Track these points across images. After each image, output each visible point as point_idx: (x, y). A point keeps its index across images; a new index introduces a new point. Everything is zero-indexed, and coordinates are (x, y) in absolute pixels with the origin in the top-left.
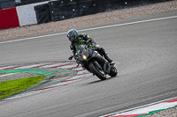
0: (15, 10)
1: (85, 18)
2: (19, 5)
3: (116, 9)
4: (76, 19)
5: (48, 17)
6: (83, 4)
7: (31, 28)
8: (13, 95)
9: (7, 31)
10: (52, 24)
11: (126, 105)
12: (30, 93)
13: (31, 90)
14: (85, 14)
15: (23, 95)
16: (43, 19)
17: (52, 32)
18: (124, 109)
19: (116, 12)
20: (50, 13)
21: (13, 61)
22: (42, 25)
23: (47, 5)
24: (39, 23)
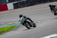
0: (7, 5)
1: (29, 7)
2: (8, 3)
3: (39, 4)
4: (26, 8)
5: (17, 7)
6: (28, 3)
7: (12, 10)
8: (6, 32)
9: (4, 12)
10: (18, 9)
11: (42, 35)
12: (12, 32)
13: (12, 30)
14: (29, 6)
15: (9, 32)
16: (16, 7)
17: (19, 12)
18: (42, 36)
19: (39, 5)
20: (18, 5)
21: (6, 21)
22: (15, 10)
23: (17, 3)
24: (14, 9)
